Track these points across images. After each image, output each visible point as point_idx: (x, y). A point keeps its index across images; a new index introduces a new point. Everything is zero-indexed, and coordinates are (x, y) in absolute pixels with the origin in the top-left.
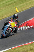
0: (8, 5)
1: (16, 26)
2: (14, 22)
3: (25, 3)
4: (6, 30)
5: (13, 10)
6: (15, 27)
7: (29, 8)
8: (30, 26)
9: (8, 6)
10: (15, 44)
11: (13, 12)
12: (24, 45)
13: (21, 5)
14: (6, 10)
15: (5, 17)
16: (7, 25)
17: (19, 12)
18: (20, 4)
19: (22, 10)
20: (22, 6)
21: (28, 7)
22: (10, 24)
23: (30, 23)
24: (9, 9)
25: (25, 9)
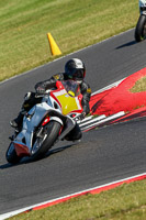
0: (17, 25)
1: (80, 108)
2: (70, 92)
3: (87, 18)
4: (36, 125)
5: (38, 45)
6: (78, 114)
7: (105, 37)
8: (109, 115)
9: (15, 30)
10: (47, 191)
12: (87, 193)
13: (70, 25)
14: (8, 46)
15: (2, 76)
16: (39, 105)
17: (65, 53)
18: (68, 20)
19: (77, 46)
20: (77, 28)
21: (102, 35)
22: (53, 100)
23: (109, 101)
24: (20, 41)
25: (88, 41)
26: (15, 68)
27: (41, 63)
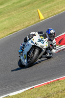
5: (33, 15)
9: (23, 9)
11: (33, 19)
13: (48, 5)
14: (20, 16)
15: (18, 29)
17: (45, 18)
18: (46, 3)
19: (51, 15)
24: (25, 13)
25: (56, 12)
26: (24, 25)
27: (35, 23)
